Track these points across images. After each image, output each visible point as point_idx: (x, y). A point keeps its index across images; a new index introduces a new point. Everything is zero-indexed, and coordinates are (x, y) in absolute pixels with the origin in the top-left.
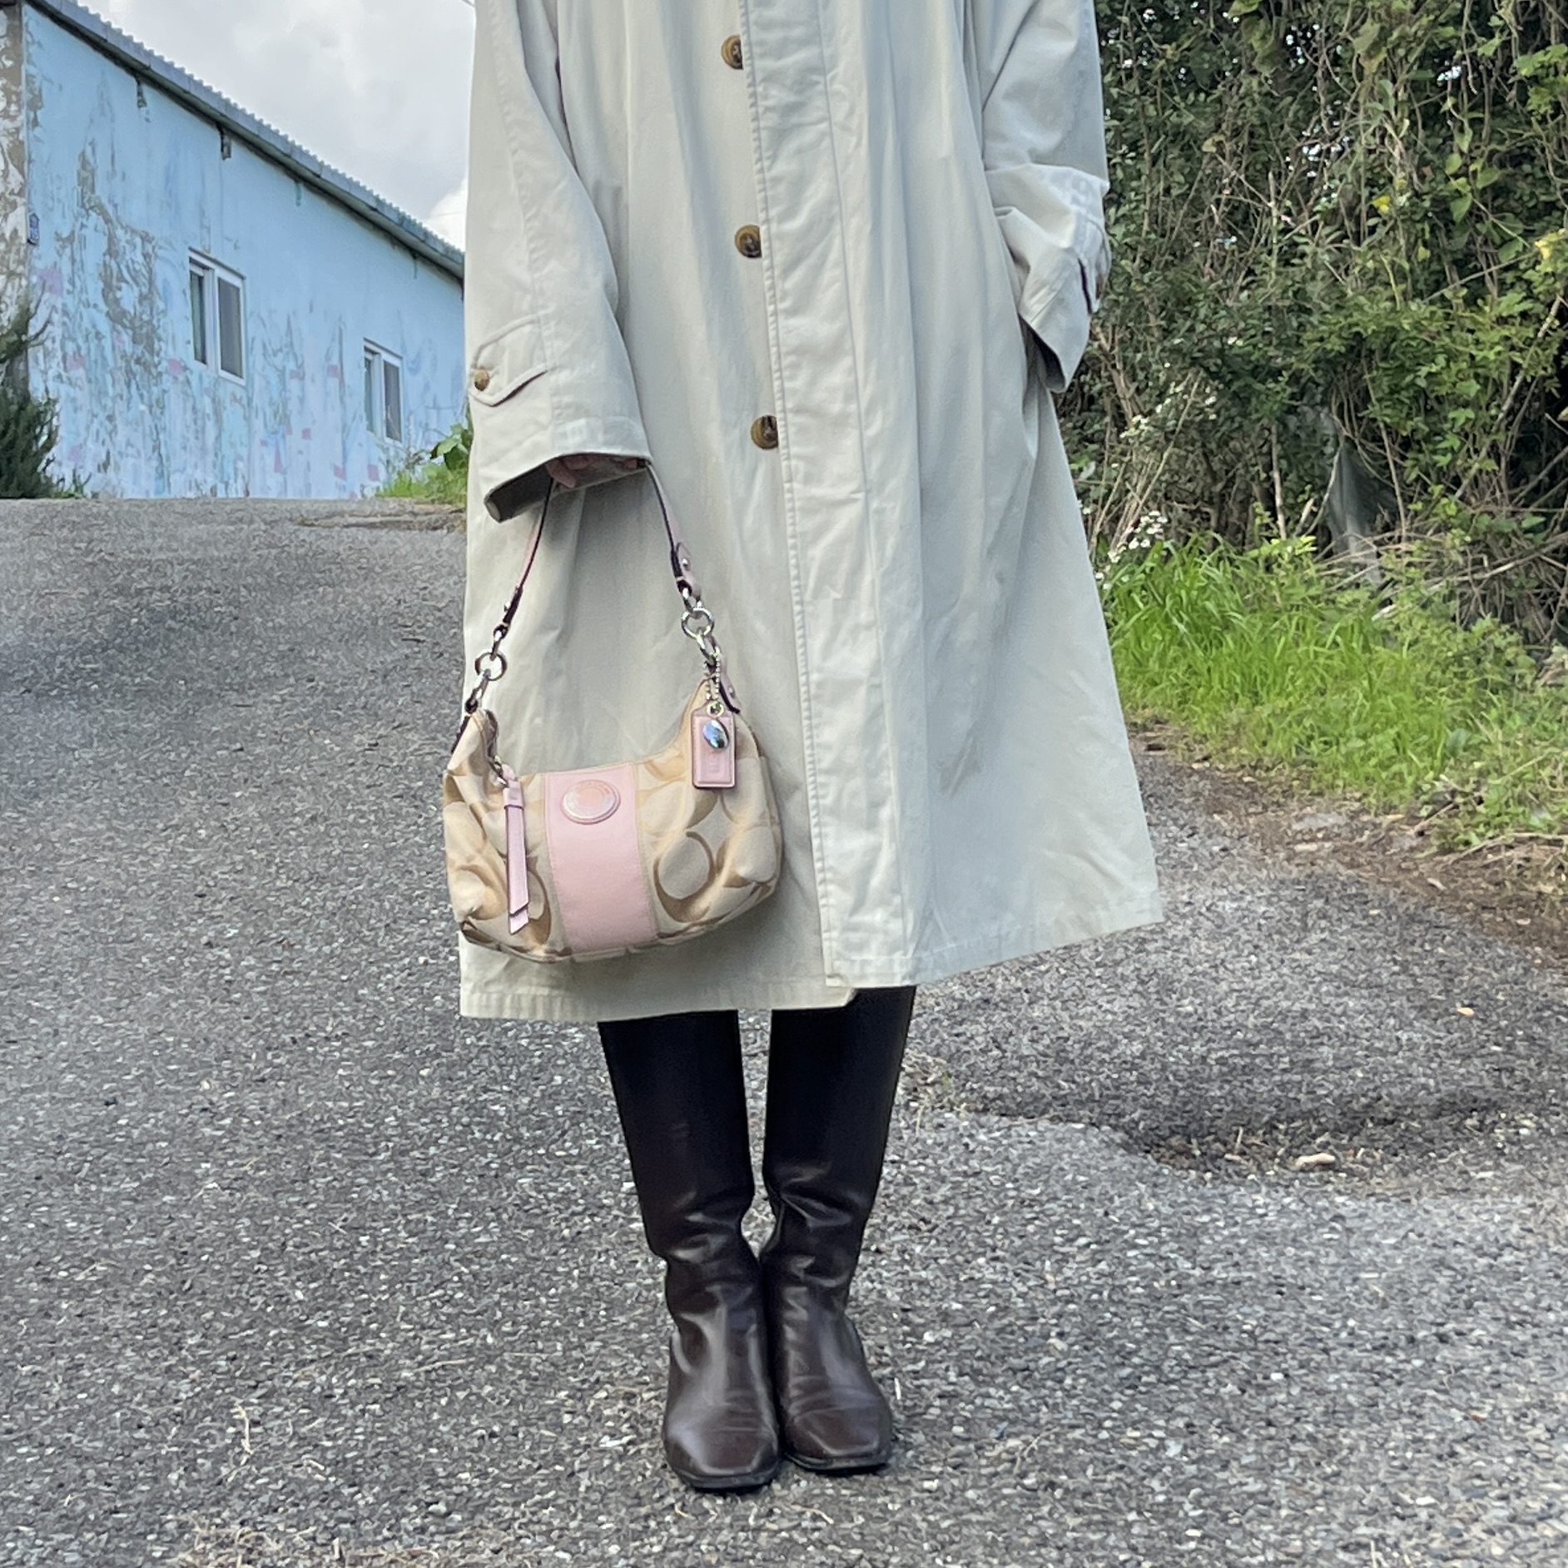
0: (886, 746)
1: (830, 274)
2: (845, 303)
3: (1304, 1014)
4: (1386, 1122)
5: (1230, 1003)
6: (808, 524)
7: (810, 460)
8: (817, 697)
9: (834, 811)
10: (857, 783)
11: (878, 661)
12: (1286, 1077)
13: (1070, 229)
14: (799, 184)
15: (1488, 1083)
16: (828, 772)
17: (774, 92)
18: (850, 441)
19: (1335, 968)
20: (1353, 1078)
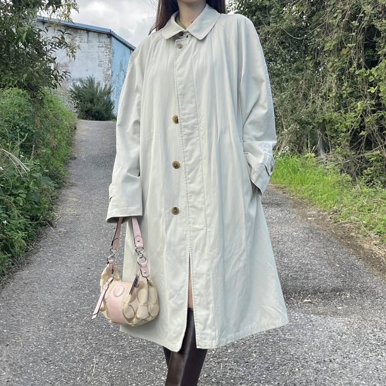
0: (211, 289)
1: (199, 173)
2: (202, 181)
3: (307, 264)
4: (321, 293)
5: (294, 260)
6: (193, 234)
7: (194, 219)
8: (195, 277)
9: (199, 305)
10: (203, 299)
11: (209, 269)
12: (303, 281)
13: (262, 158)
14: (192, 152)
15: (341, 285)
16: (197, 295)
17: (186, 130)
18: (203, 215)
19: (314, 252)
20: (316, 282)
